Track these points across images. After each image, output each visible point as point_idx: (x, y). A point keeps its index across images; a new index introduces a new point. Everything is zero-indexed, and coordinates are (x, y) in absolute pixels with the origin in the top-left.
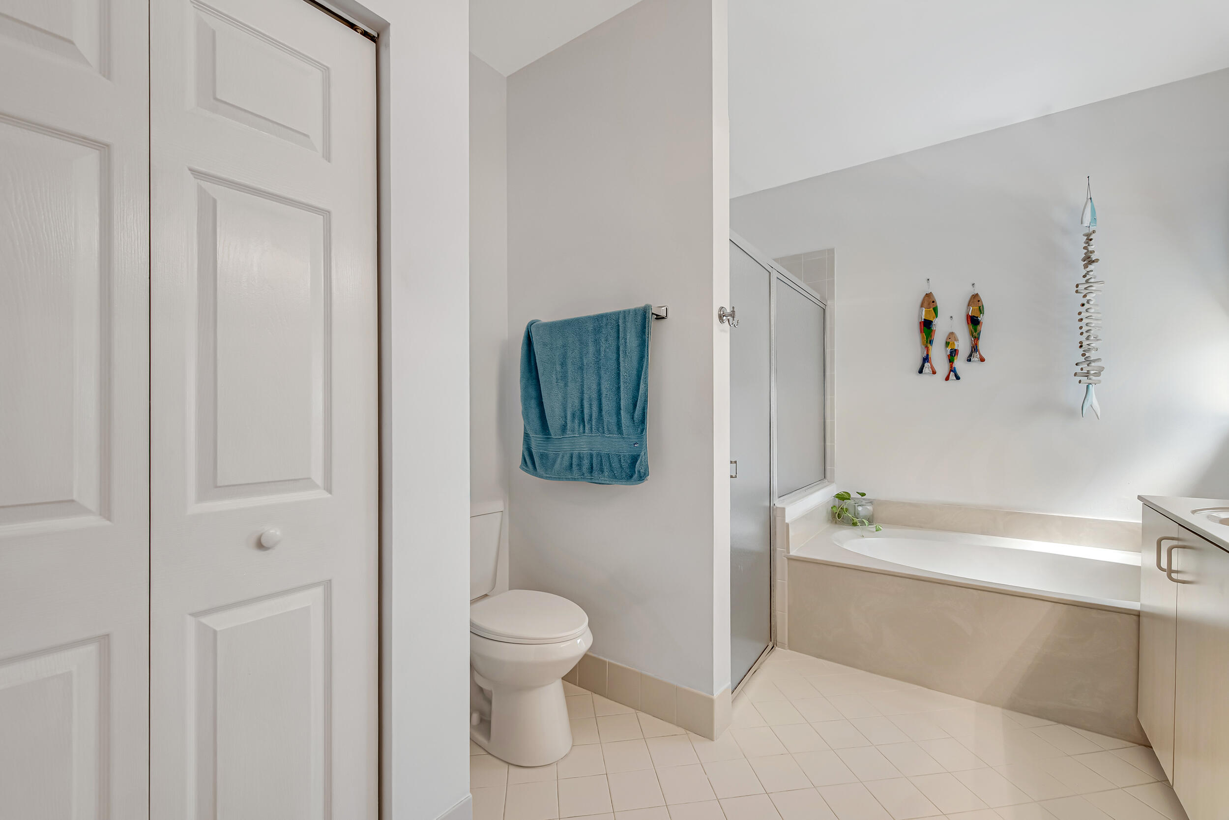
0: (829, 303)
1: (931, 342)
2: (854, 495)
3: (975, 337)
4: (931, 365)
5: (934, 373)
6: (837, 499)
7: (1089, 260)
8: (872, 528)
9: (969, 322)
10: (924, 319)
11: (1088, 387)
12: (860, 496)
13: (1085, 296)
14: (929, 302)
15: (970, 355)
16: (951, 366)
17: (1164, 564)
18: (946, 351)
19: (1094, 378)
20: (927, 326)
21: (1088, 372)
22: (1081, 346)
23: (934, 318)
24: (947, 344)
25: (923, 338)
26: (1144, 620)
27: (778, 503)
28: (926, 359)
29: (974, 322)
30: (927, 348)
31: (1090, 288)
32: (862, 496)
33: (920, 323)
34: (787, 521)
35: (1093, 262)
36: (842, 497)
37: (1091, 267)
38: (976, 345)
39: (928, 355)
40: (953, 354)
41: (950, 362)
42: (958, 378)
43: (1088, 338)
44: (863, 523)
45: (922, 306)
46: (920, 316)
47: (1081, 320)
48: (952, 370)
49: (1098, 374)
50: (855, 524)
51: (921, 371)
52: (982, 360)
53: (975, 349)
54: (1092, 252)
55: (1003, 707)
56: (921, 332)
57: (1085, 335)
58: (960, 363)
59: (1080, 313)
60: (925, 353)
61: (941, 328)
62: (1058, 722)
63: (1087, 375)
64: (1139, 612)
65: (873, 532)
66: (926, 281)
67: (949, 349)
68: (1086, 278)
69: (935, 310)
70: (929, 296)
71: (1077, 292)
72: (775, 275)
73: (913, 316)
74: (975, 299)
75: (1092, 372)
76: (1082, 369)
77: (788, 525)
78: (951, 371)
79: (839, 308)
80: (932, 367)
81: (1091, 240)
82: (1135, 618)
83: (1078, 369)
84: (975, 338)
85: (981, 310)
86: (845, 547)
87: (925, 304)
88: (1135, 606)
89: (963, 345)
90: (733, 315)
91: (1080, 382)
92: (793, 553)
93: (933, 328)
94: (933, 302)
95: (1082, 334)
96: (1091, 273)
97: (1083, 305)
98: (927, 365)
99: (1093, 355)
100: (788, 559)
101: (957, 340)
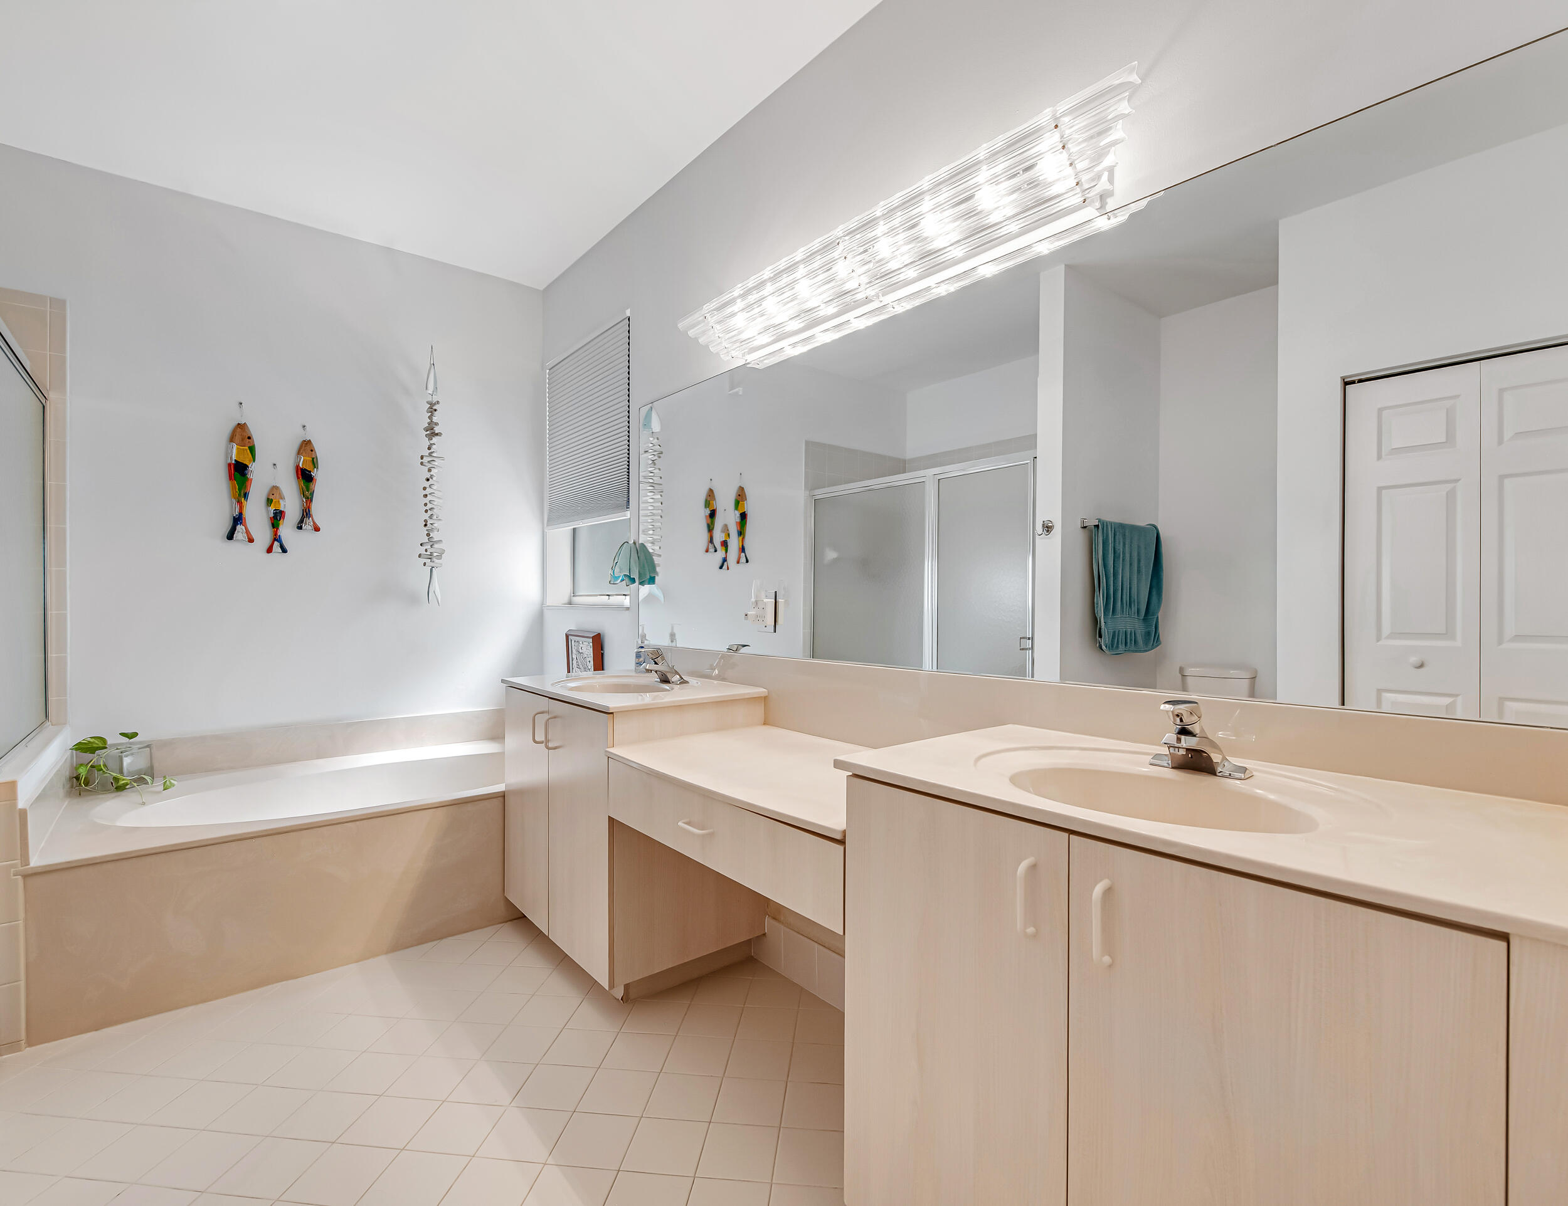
0: (52, 396)
1: (246, 496)
2: (114, 739)
3: (307, 497)
4: (246, 528)
5: (251, 540)
6: (78, 752)
7: (431, 432)
8: (158, 786)
9: (300, 476)
10: (235, 460)
11: (431, 570)
12: (126, 740)
13: (430, 470)
14: (241, 435)
15: (301, 521)
16: (276, 534)
18: (268, 512)
19: (437, 561)
20: (239, 471)
21: (431, 554)
22: (426, 525)
23: (250, 461)
24: (269, 502)
25: (234, 487)
26: (509, 799)
28: (238, 520)
29: (305, 477)
30: (240, 503)
31: (433, 463)
32: (130, 739)
33: (230, 465)
35: (437, 434)
36: (90, 746)
37: (435, 440)
38: (309, 508)
39: (241, 514)
40: (277, 518)
41: (274, 527)
42: (284, 551)
43: (431, 517)
44: (139, 782)
45: (232, 439)
46: (228, 453)
47: (426, 496)
48: (276, 538)
49: (439, 557)
50: (120, 788)
51: (230, 536)
52: (317, 529)
53: (306, 513)
54: (437, 424)
56: (230, 479)
57: (430, 513)
58: (287, 530)
59: (425, 489)
60: (237, 510)
61: (261, 476)
63: (430, 557)
64: (504, 794)
65: (160, 792)
66: (237, 406)
67: (272, 509)
68: (430, 451)
69: (252, 450)
70: (241, 427)
71: (422, 464)
73: (217, 452)
74: (306, 447)
75: (435, 554)
76: (426, 550)
78: (275, 540)
80: (247, 532)
81: (435, 410)
82: (501, 801)
83: (422, 550)
84: (307, 498)
85: (314, 463)
87: (238, 438)
88: (500, 789)
89: (291, 505)
91: (425, 564)
92: (38, 860)
93: (250, 475)
94: (249, 438)
95: (426, 511)
96: (434, 447)
97: (428, 480)
98: (240, 528)
99: (435, 535)
100: (26, 876)
101: (282, 498)
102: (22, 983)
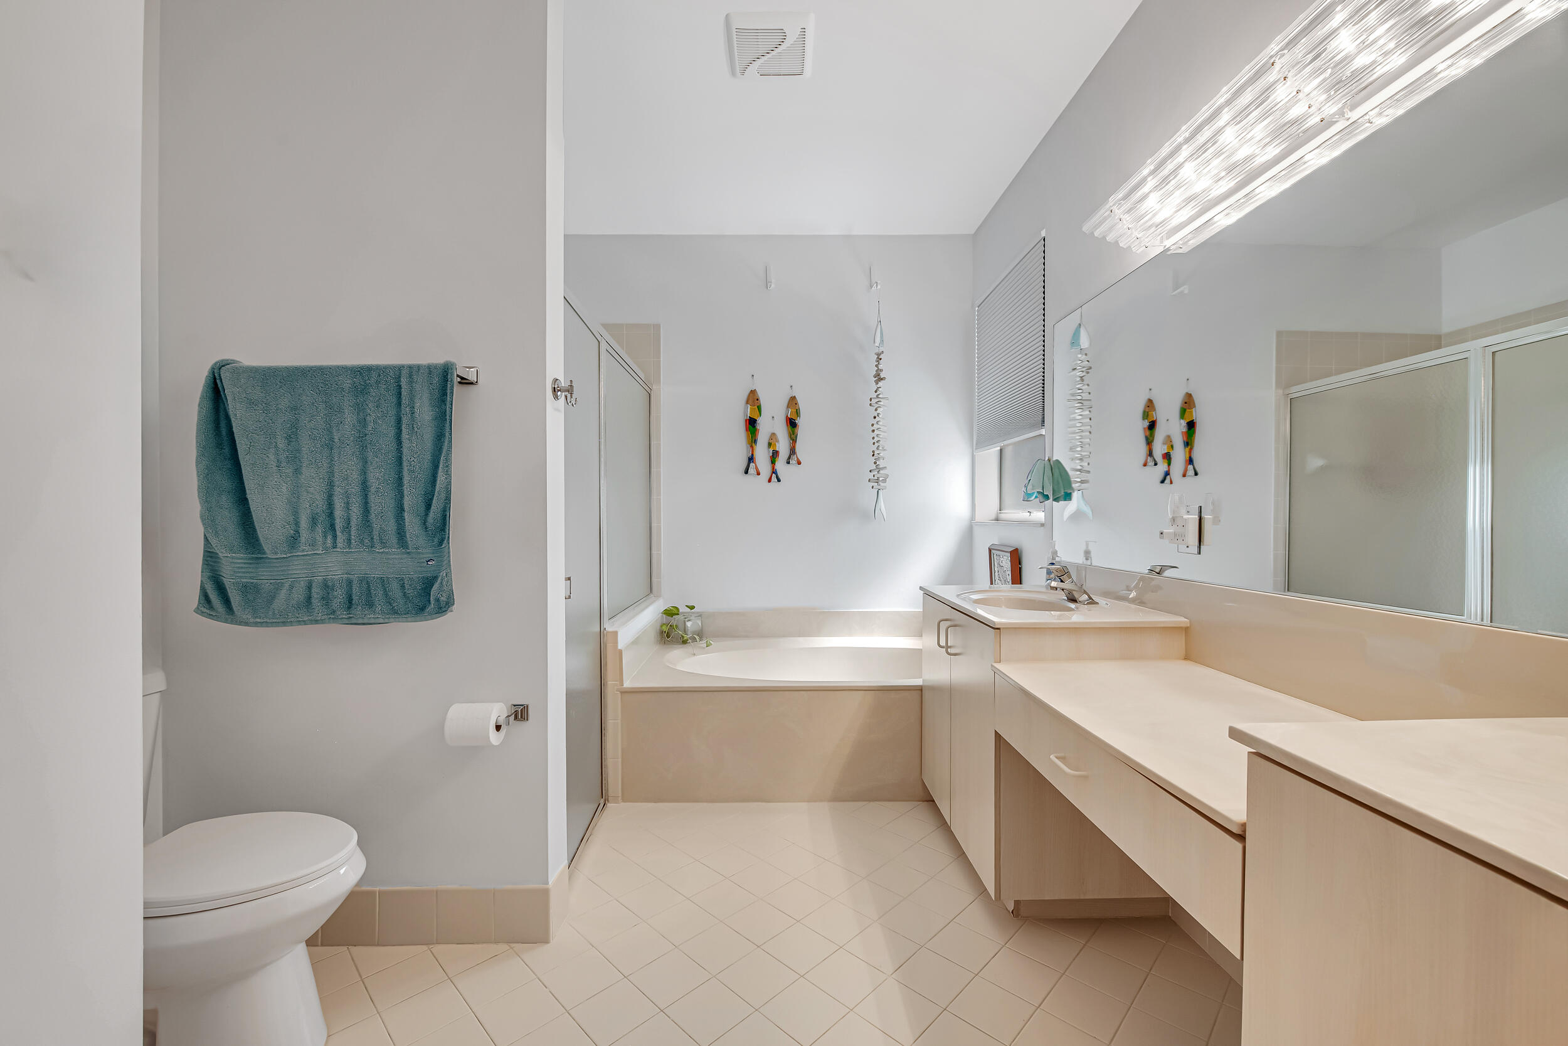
0: (654, 387)
1: (755, 441)
2: (683, 609)
3: (793, 438)
4: (755, 464)
5: (758, 474)
6: (664, 616)
7: (879, 378)
8: (703, 644)
9: (789, 424)
10: (749, 417)
11: (878, 492)
12: (689, 610)
13: (876, 410)
14: (753, 399)
15: (789, 458)
16: (773, 468)
17: (943, 643)
18: (769, 452)
19: (882, 484)
20: (752, 423)
21: (878, 479)
22: (873, 455)
23: (758, 416)
24: (770, 445)
25: (748, 436)
26: (926, 694)
27: (609, 627)
28: (751, 459)
29: (792, 424)
30: (752, 447)
31: (878, 403)
32: (691, 609)
33: (746, 420)
34: (619, 648)
35: (882, 379)
36: (671, 613)
37: (880, 384)
38: (794, 447)
39: (753, 455)
40: (775, 455)
41: (772, 463)
42: (779, 480)
43: (878, 449)
44: (694, 640)
45: (747, 402)
46: (745, 413)
47: (873, 431)
48: (774, 472)
49: (884, 481)
50: (685, 642)
51: (746, 472)
52: (799, 463)
53: (793, 451)
54: (881, 370)
55: (829, 801)
56: (747, 430)
57: (876, 444)
58: (780, 465)
59: (873, 425)
60: (751, 453)
62: (870, 800)
63: (877, 481)
64: (922, 686)
65: (704, 648)
66: (751, 376)
67: (771, 450)
68: (877, 394)
69: (759, 408)
70: (753, 392)
71: (870, 405)
72: (604, 346)
73: (739, 413)
74: (793, 402)
75: (881, 479)
76: (874, 476)
77: (621, 652)
78: (773, 472)
79: (665, 393)
80: (757, 468)
81: (881, 359)
82: (919, 692)
83: (871, 476)
84: (793, 440)
85: (798, 413)
86: (679, 668)
87: (750, 401)
88: (918, 682)
89: (783, 447)
90: (570, 390)
91: (873, 487)
92: (627, 684)
93: (758, 427)
94: (757, 400)
95: (874, 444)
96: (880, 389)
97: (875, 417)
98: (752, 465)
99: (881, 463)
100: (622, 693)
101: (778, 441)
102: (620, 760)
